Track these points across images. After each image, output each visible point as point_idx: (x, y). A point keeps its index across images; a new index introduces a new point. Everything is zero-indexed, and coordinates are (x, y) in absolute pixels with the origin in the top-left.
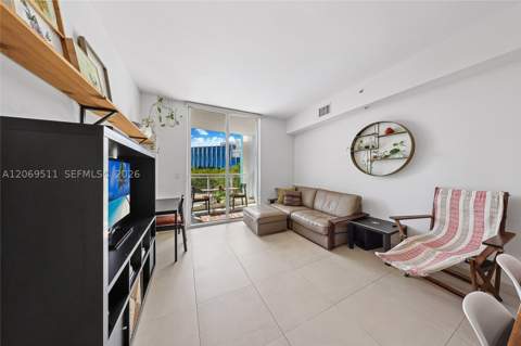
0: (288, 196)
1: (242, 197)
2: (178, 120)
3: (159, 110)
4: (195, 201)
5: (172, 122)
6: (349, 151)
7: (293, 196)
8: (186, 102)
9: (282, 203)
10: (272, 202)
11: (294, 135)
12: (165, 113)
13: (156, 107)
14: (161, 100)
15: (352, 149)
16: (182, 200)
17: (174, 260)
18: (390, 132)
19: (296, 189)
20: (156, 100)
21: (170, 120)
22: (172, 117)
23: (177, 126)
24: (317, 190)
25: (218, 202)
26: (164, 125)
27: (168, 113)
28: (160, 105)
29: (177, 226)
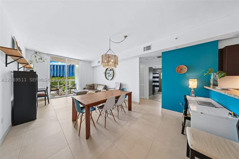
0: (89, 87)
1: (75, 88)
2: (44, 60)
3: (36, 57)
5: (42, 61)
6: (104, 74)
7: (91, 87)
8: (48, 54)
9: (87, 89)
10: (84, 89)
11: (94, 67)
12: (38, 57)
13: (34, 56)
14: (36, 53)
15: (105, 73)
16: (47, 88)
17: (45, 105)
18: (111, 70)
19: (93, 84)
20: (34, 53)
21: (40, 60)
22: (41, 59)
23: (43, 62)
24: (98, 85)
25: (63, 91)
26: (38, 62)
27: (39, 57)
28: (36, 55)
29: (46, 95)
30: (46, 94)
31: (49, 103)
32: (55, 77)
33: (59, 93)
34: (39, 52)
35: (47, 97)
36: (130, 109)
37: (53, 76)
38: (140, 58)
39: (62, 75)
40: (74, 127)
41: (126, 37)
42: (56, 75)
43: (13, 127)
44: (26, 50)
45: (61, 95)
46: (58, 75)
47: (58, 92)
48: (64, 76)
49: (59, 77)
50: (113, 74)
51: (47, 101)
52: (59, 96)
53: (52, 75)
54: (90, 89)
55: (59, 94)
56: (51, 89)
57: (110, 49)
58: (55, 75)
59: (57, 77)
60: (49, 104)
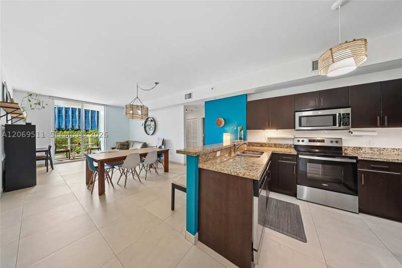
0: (121, 145)
1: (98, 149)
2: (44, 105)
3: (30, 101)
4: (56, 152)
5: (40, 107)
6: (143, 126)
8: (50, 96)
9: (118, 149)
10: (113, 148)
12: (33, 102)
13: (27, 99)
14: (31, 95)
15: (145, 125)
16: (50, 147)
17: (47, 171)
18: (152, 121)
19: (127, 142)
20: (26, 95)
21: (38, 106)
22: (39, 104)
23: (43, 109)
24: (134, 142)
25: (78, 153)
26: (33, 109)
27: (36, 102)
28: (30, 98)
29: (47, 158)
30: (49, 156)
31: (53, 169)
32: (63, 131)
33: (70, 156)
34: (35, 94)
35: (49, 161)
36: (166, 170)
37: (59, 129)
38: (184, 106)
39: (77, 128)
40: (88, 188)
41: (157, 83)
42: (66, 126)
43: (5, 193)
44: (14, 90)
45: (74, 159)
46: (70, 127)
47: (68, 155)
48: (81, 128)
49: (72, 130)
50: (154, 126)
51: (49, 167)
52: (69, 160)
53: (57, 126)
54: (121, 149)
55: (69, 158)
56: (55, 151)
57: (137, 98)
58: (63, 126)
59: (68, 130)
60: (53, 171)
